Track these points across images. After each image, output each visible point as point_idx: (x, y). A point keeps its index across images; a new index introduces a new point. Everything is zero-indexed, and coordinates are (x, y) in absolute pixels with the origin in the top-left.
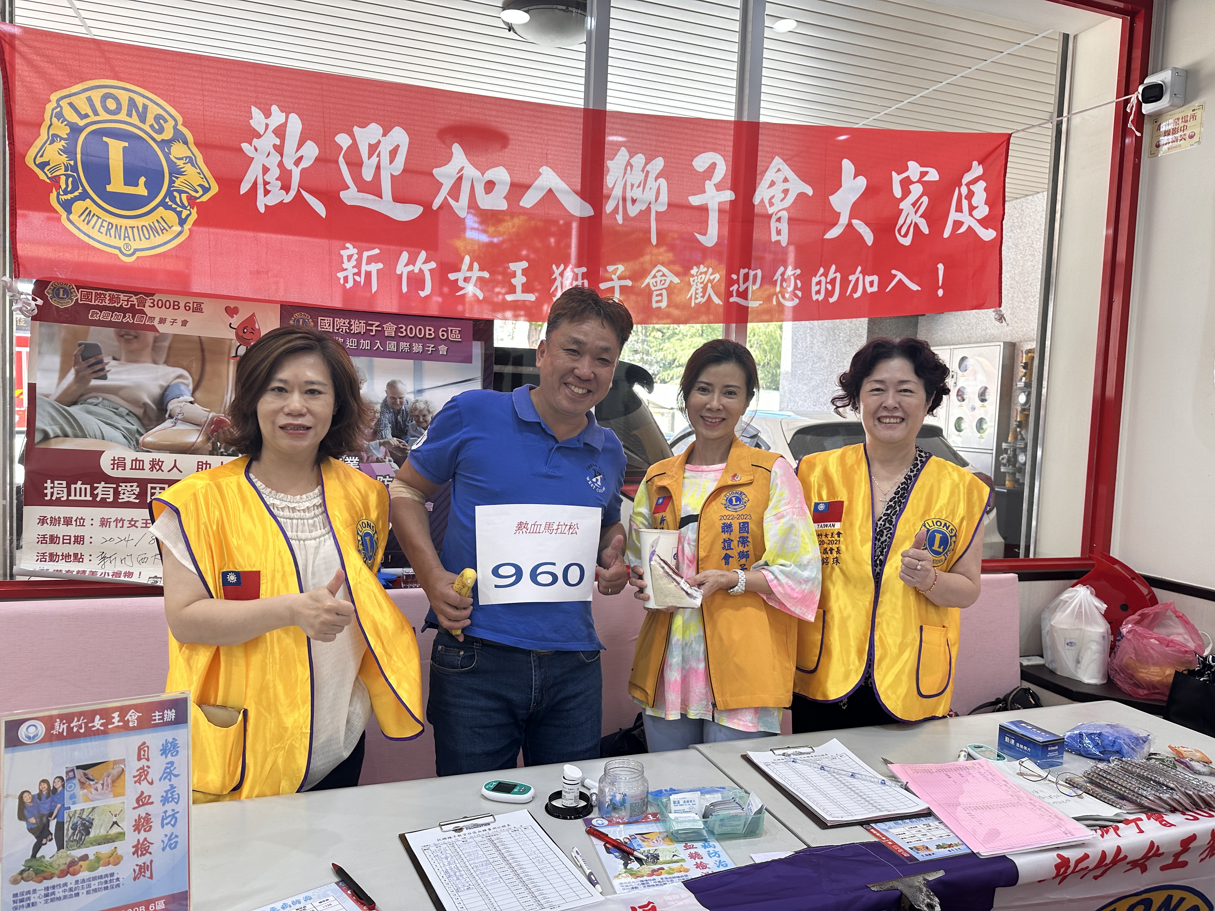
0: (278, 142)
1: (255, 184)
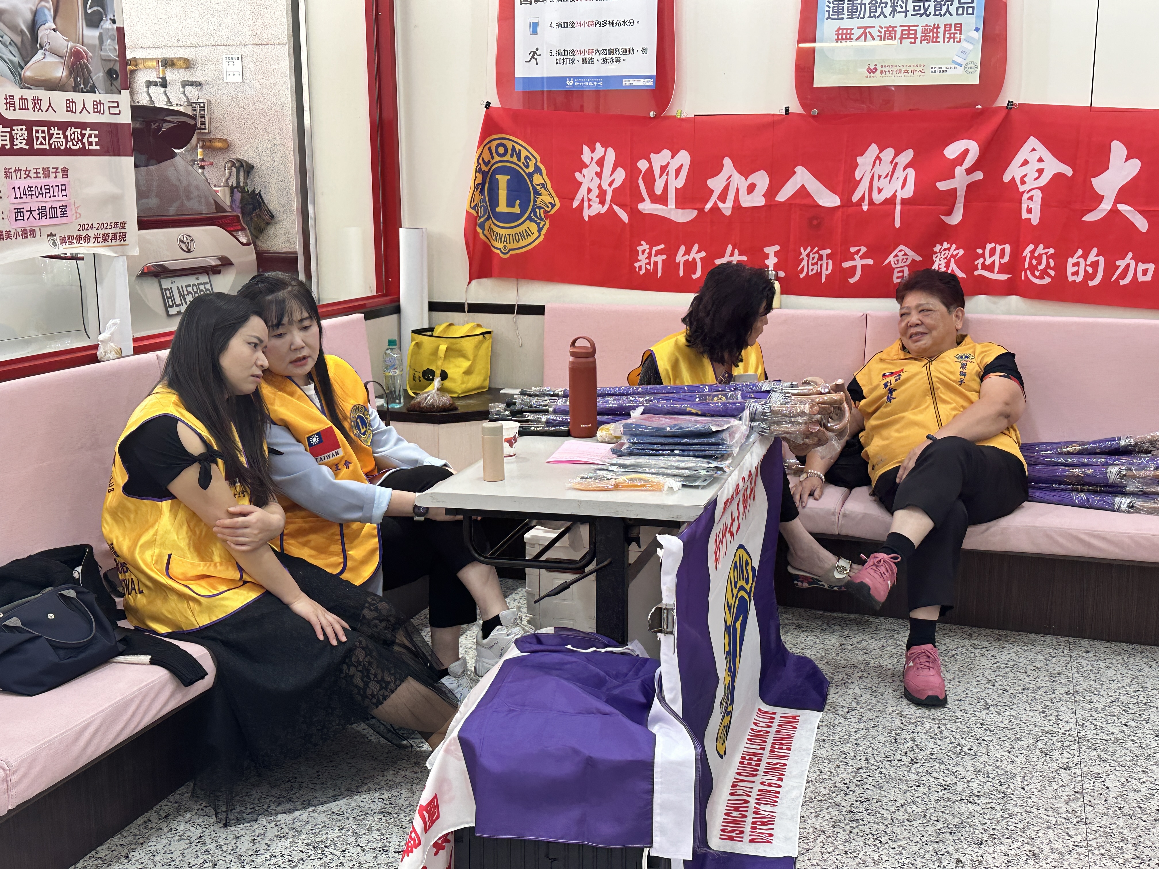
0: (598, 170)
1: (583, 200)
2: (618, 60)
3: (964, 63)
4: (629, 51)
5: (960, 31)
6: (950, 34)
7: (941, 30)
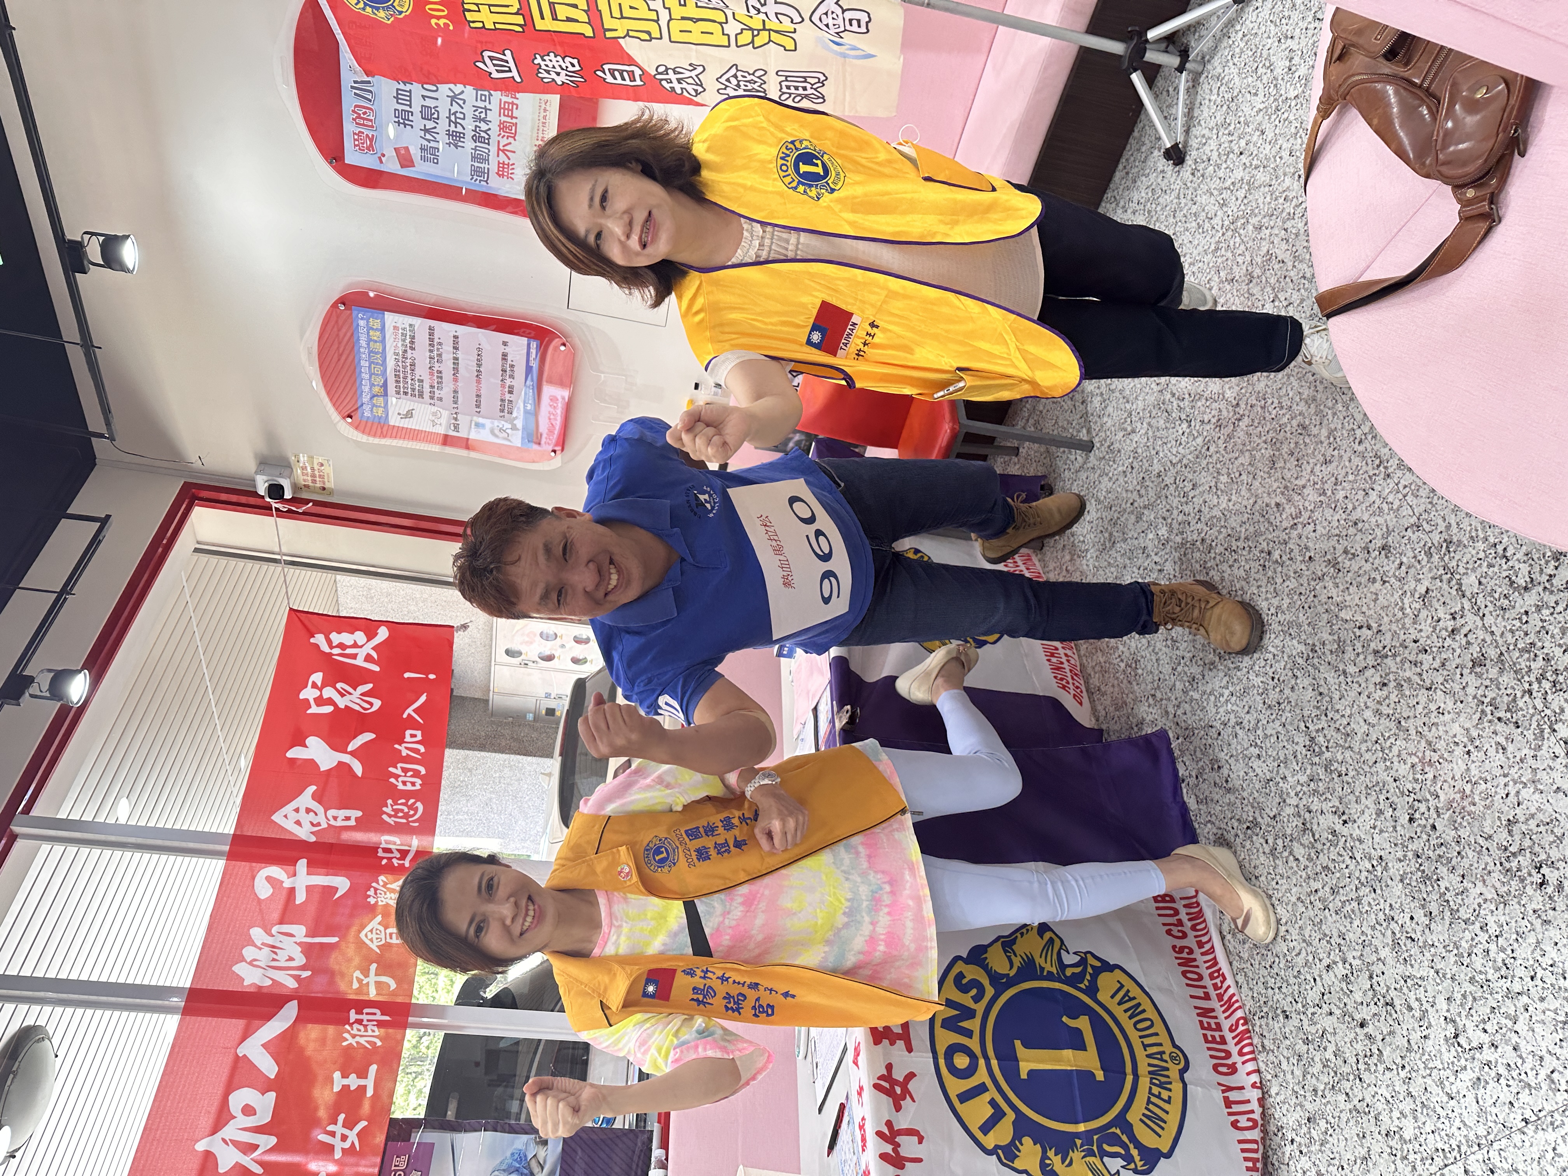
2: (512, 366)
4: (504, 356)
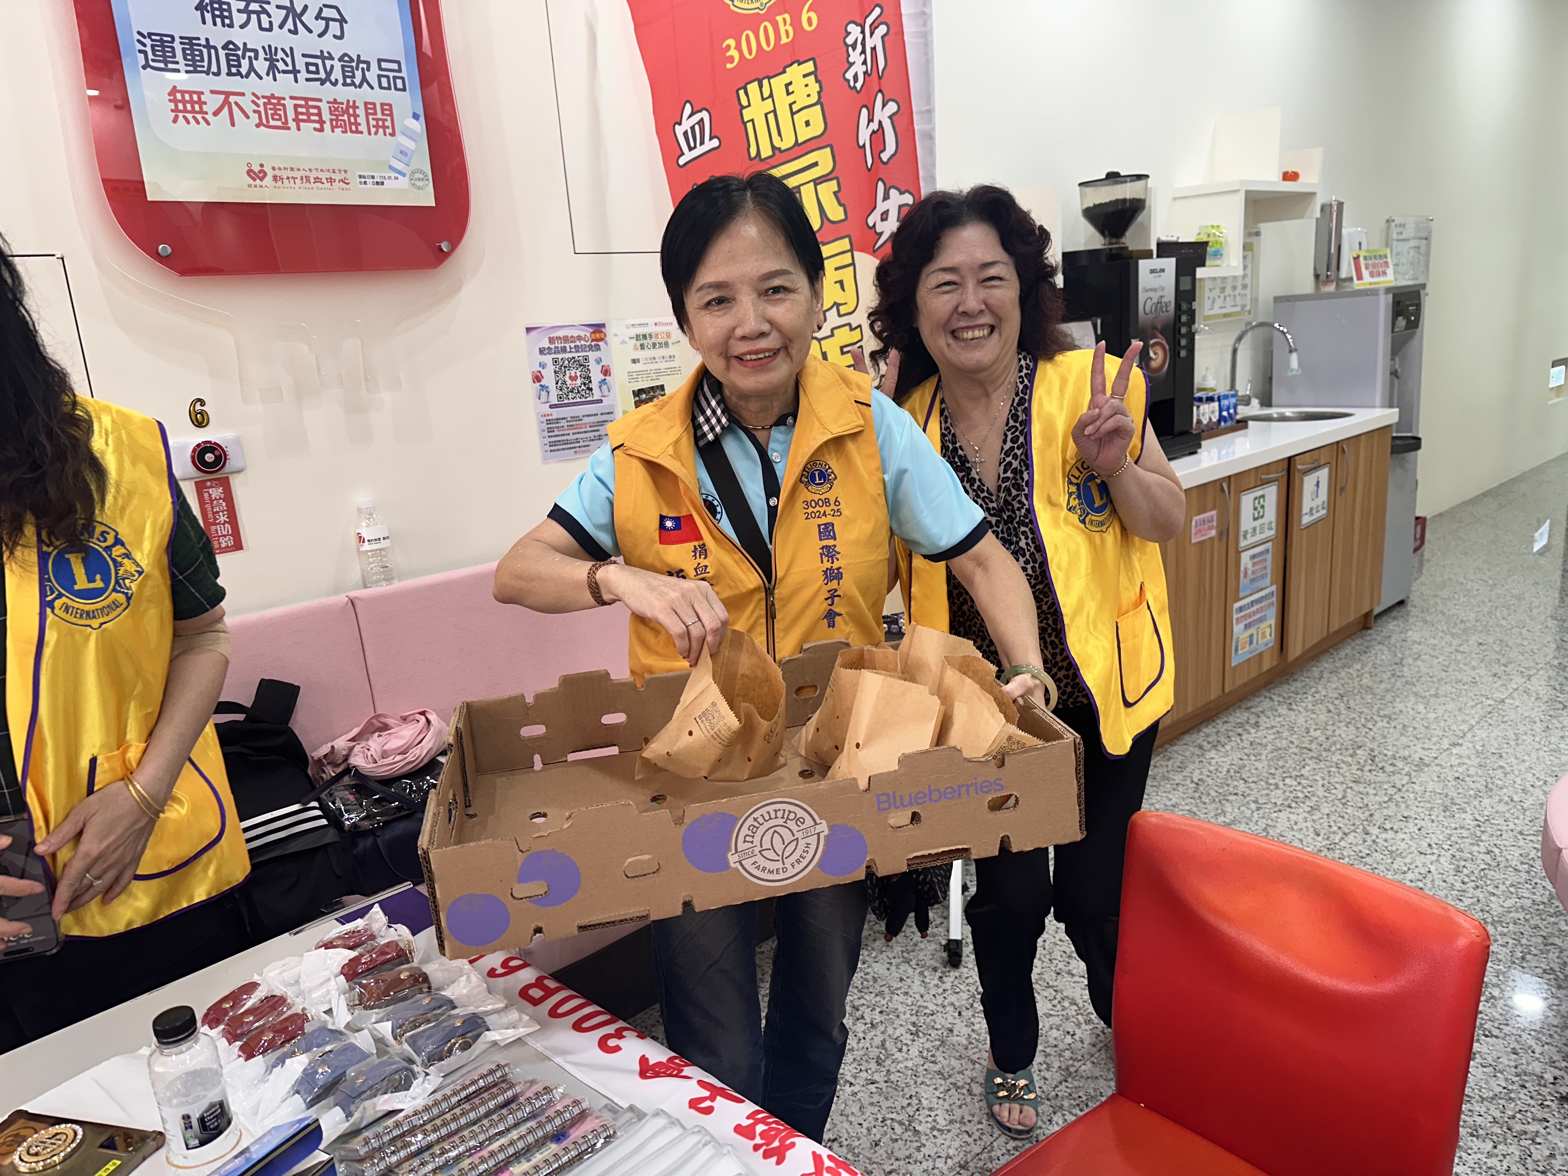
3: (407, 170)
5: (391, 115)
6: (377, 120)
7: (361, 111)
